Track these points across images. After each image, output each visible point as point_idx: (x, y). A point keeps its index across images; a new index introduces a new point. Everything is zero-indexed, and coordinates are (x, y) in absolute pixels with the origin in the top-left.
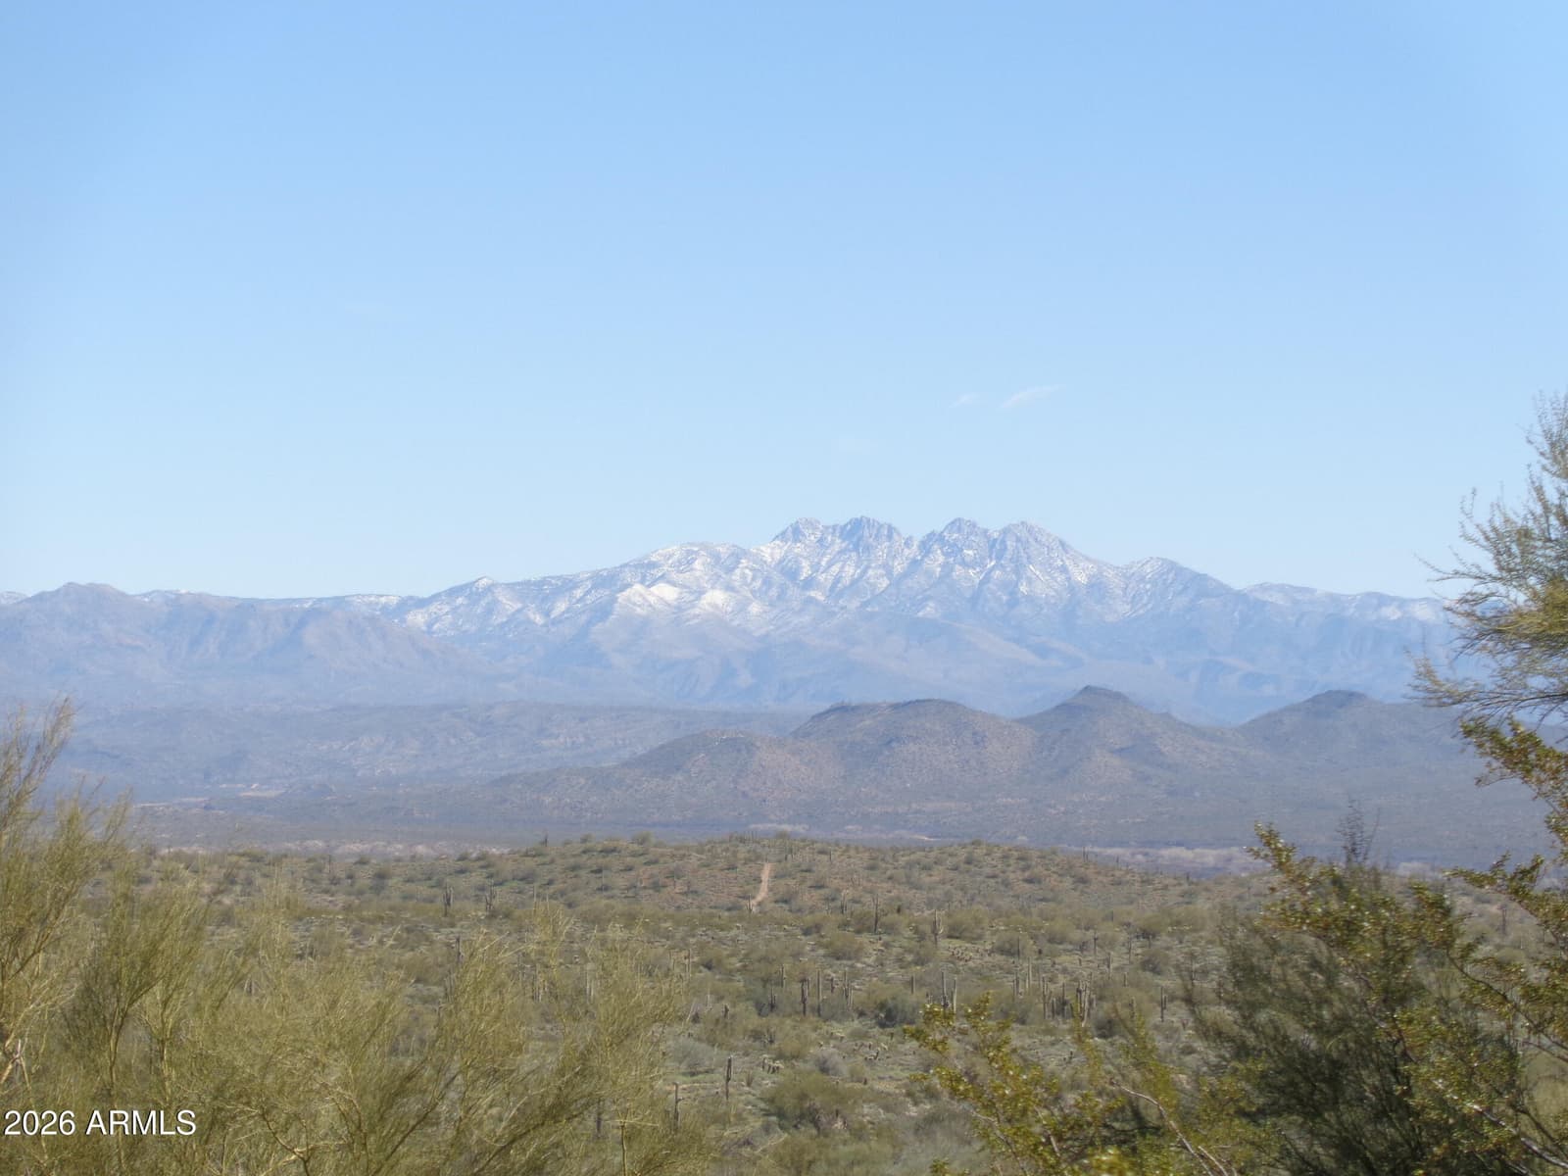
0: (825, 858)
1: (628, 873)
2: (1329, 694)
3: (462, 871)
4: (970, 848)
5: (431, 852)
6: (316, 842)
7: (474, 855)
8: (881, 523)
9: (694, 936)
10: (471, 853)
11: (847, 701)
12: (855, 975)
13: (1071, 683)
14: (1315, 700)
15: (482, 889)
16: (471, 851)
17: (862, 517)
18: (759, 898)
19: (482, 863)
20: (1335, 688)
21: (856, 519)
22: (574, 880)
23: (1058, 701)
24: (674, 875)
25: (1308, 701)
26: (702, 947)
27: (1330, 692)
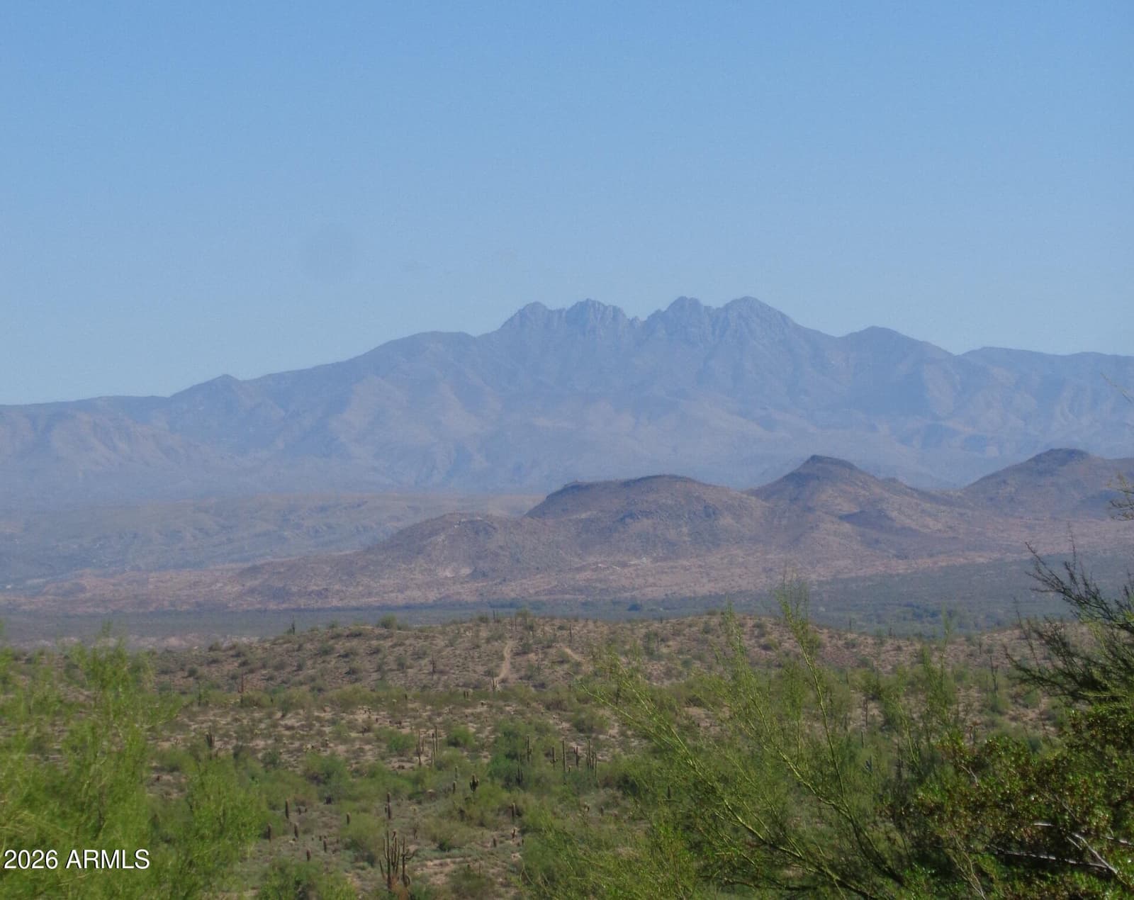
0: (565, 633)
1: (375, 656)
2: (1051, 452)
3: (215, 661)
4: (705, 618)
5: (184, 643)
6: (72, 638)
7: (225, 645)
8: (607, 304)
9: (439, 715)
10: (223, 644)
11: (579, 480)
12: (599, 746)
13: (797, 453)
14: (1038, 459)
15: (234, 678)
16: (222, 640)
17: (588, 300)
18: (502, 676)
19: (232, 652)
20: (1056, 447)
21: (581, 303)
22: (323, 665)
23: (787, 471)
24: (419, 656)
25: (1030, 460)
26: (447, 726)
27: (1052, 450)
